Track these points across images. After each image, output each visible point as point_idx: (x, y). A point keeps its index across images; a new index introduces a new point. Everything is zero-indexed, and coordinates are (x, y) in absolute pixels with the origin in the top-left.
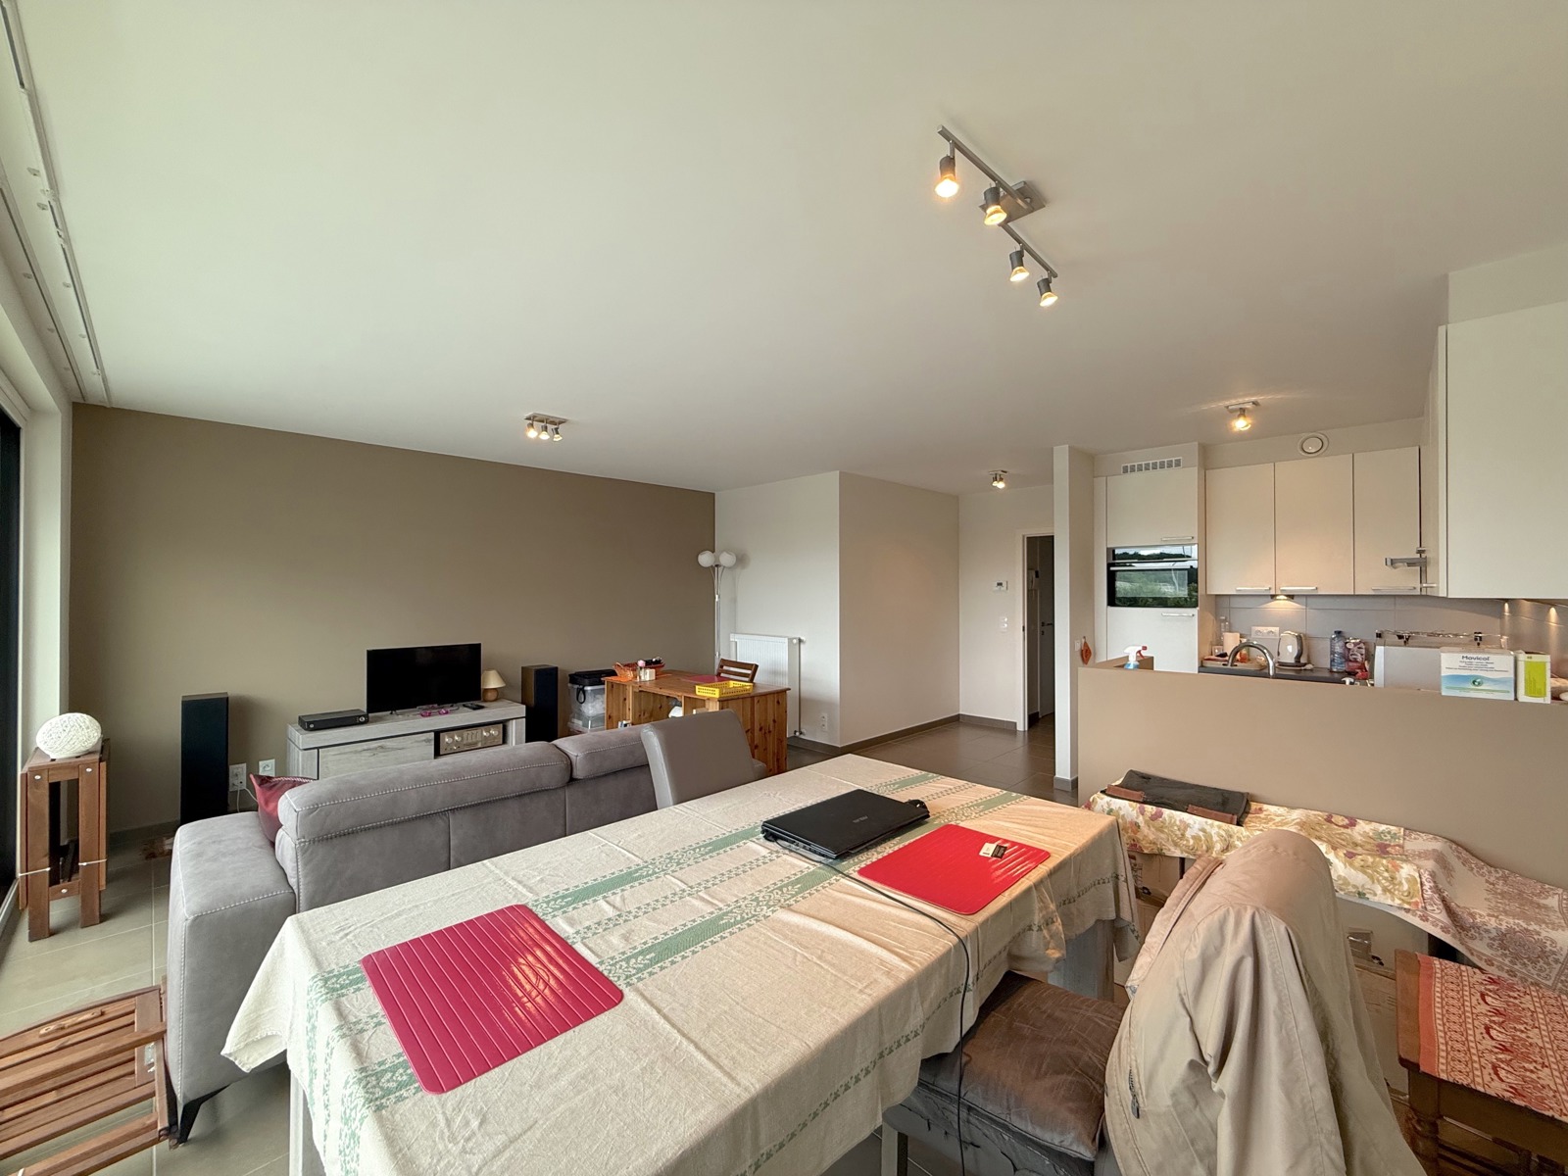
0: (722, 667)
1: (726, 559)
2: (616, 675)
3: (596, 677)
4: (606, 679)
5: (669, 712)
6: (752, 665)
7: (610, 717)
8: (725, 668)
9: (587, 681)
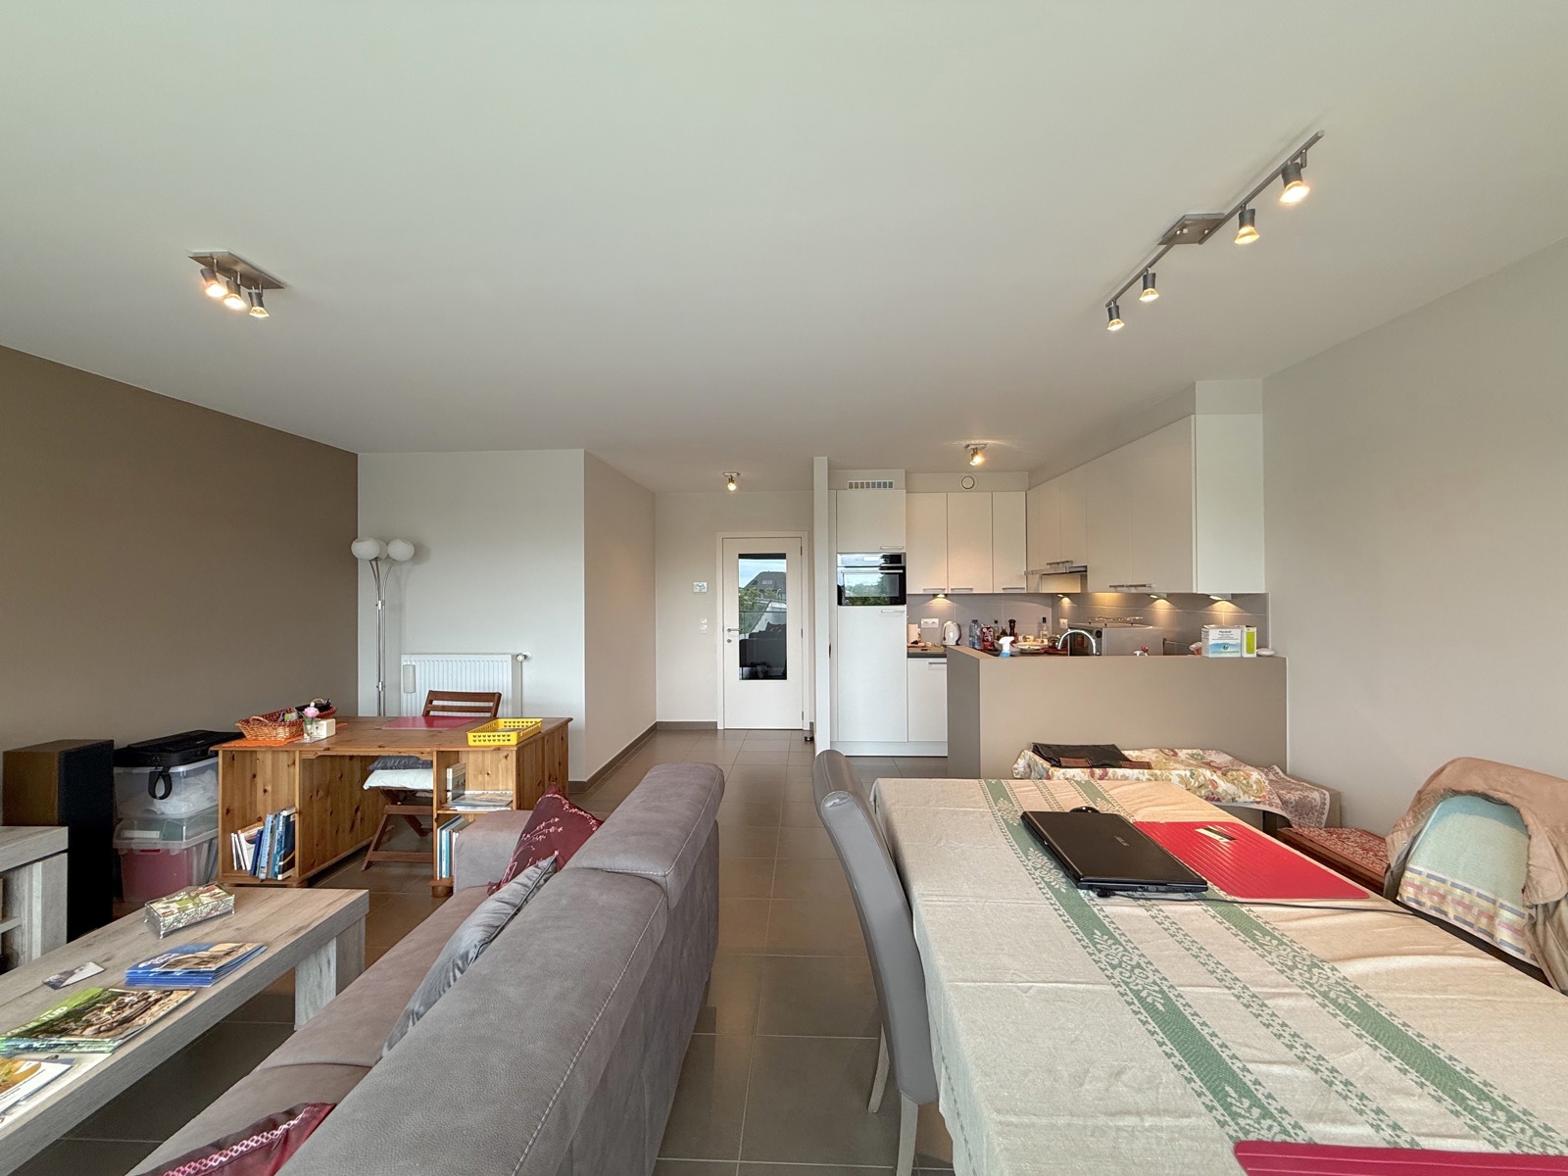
0: (431, 702)
1: (400, 550)
2: (240, 736)
3: (196, 746)
4: (221, 748)
5: (364, 779)
6: (494, 694)
7: (228, 811)
8: (435, 703)
9: (175, 757)
